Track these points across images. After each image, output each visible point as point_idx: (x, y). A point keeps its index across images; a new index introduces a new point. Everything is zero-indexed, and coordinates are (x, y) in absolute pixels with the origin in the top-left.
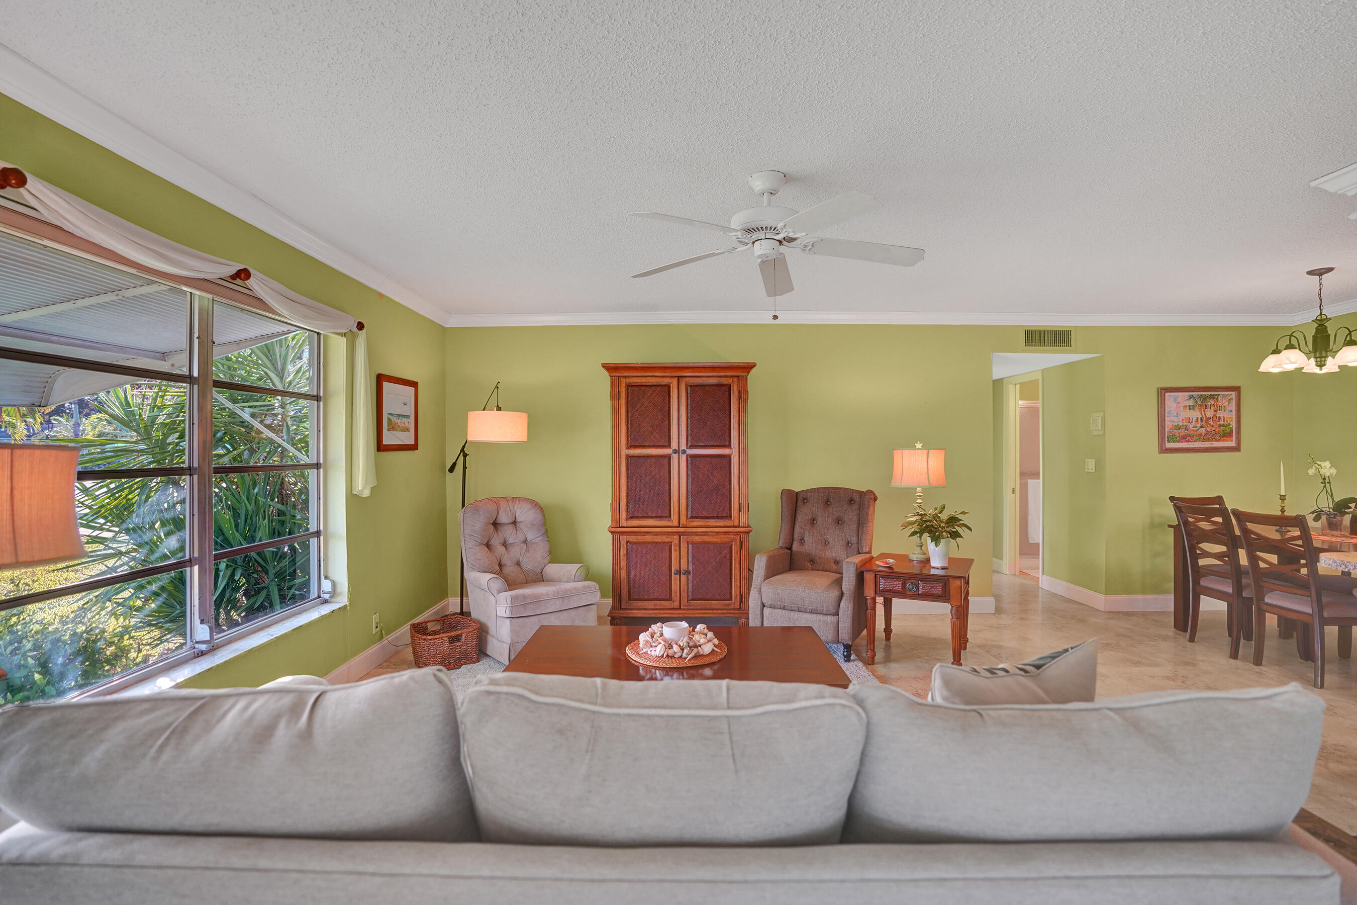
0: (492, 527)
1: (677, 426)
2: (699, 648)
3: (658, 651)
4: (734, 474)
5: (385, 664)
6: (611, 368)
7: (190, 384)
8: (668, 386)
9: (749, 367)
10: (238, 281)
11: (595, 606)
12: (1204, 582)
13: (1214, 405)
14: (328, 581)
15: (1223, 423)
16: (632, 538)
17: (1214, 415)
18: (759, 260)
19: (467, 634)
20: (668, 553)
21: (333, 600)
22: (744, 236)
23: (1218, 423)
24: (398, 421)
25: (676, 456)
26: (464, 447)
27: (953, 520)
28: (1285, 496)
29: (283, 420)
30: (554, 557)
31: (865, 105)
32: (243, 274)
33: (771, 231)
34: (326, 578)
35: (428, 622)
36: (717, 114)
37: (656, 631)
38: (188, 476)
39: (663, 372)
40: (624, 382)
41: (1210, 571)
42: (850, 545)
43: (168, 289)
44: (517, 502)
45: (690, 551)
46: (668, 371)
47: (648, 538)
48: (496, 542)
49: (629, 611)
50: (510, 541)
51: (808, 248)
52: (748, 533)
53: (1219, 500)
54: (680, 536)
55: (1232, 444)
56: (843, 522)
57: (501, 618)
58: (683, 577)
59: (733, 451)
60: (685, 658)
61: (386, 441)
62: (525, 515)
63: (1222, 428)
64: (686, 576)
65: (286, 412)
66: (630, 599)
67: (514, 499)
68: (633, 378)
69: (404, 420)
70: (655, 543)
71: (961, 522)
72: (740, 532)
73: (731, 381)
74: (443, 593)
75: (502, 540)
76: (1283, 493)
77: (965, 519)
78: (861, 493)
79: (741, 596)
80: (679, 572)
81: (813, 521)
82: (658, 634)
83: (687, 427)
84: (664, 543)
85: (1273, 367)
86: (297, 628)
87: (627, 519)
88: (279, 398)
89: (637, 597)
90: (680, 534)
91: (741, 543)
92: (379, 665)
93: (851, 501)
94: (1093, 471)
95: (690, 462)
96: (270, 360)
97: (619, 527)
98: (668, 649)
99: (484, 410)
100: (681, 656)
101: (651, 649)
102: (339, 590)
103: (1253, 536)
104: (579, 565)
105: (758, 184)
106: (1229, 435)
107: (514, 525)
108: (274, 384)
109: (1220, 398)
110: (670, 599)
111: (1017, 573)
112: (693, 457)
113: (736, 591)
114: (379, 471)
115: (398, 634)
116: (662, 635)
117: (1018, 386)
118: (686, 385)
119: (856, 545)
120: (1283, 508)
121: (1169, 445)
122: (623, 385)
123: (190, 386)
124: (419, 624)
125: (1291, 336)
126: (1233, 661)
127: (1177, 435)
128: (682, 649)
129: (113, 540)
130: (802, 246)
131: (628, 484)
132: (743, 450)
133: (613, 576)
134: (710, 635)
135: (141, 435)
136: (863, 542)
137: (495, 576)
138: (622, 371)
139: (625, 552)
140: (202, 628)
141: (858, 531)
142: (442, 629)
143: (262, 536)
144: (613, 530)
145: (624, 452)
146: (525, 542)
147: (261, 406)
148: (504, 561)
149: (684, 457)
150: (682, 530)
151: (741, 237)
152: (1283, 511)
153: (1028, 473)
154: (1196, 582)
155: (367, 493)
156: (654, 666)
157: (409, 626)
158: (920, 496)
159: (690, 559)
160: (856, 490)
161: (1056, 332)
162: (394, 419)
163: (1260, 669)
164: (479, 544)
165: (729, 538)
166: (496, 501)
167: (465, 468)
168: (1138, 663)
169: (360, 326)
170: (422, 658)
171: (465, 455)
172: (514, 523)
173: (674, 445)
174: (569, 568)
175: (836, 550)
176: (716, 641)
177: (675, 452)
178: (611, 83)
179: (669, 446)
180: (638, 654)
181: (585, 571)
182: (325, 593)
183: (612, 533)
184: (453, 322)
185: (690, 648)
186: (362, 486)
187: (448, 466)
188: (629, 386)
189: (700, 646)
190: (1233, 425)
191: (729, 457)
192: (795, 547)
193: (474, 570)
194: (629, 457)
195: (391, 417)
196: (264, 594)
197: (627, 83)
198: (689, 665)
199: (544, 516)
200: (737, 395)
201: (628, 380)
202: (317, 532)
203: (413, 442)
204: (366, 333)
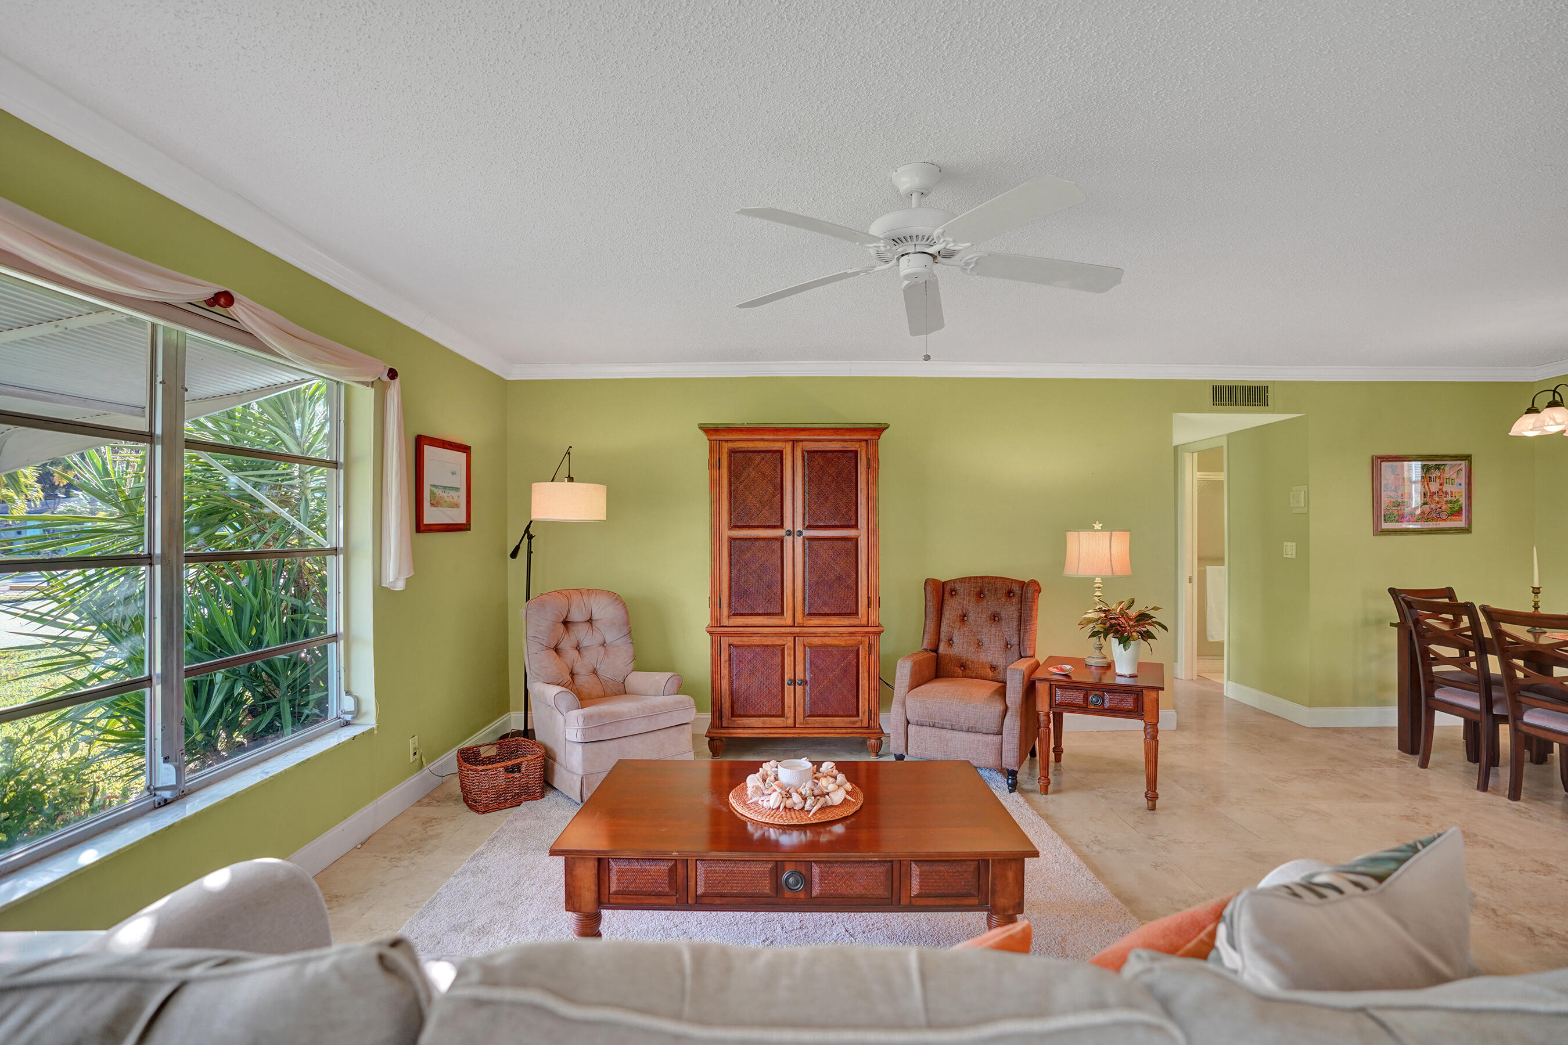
0: (562, 627)
1: (791, 501)
2: (827, 797)
3: (773, 800)
4: (861, 560)
5: (426, 800)
6: (709, 430)
7: (151, 444)
8: (781, 452)
9: (878, 430)
10: (217, 308)
11: (690, 726)
12: (1439, 695)
13: (1440, 478)
14: (349, 697)
15: (1450, 498)
16: (736, 641)
17: (1440, 489)
18: (906, 282)
19: (529, 762)
20: (780, 658)
21: (356, 722)
22: (888, 247)
23: (1445, 499)
24: (445, 495)
25: (790, 538)
26: (529, 526)
27: (1143, 617)
28: (1539, 588)
29: (302, 492)
30: (640, 666)
31: (1061, 58)
32: (224, 299)
33: (923, 242)
34: (348, 693)
35: (480, 746)
36: (857, 72)
37: (769, 773)
38: (148, 567)
39: (774, 435)
40: (726, 447)
41: (1448, 682)
42: (1009, 646)
43: (127, 319)
44: (594, 595)
45: (808, 656)
46: (780, 433)
47: (756, 640)
48: (566, 645)
49: (731, 731)
50: (585, 643)
51: (971, 267)
52: (879, 633)
53: (1449, 593)
54: (795, 637)
55: (1461, 524)
56: (1000, 619)
57: (571, 743)
58: (799, 689)
59: (861, 533)
60: (809, 811)
61: (427, 520)
62: (604, 611)
63: (1449, 505)
64: (802, 687)
65: (305, 483)
66: (733, 715)
67: (590, 591)
68: (737, 442)
69: (453, 493)
70: (763, 646)
71: (1153, 620)
72: (868, 633)
73: (857, 446)
74: (503, 707)
75: (575, 643)
76: (1536, 585)
77: (1158, 617)
78: (1022, 584)
79: (870, 711)
80: (794, 682)
81: (963, 618)
82: (772, 778)
83: (804, 503)
84: (775, 646)
85: (1531, 430)
86: (302, 762)
87: (729, 617)
88: (297, 465)
89: (742, 713)
90: (795, 636)
91: (870, 646)
92: (418, 802)
93: (1010, 593)
94: (1294, 556)
95: (807, 545)
96: (285, 418)
97: (720, 627)
98: (785, 799)
99: (552, 481)
100: (804, 807)
101: (762, 798)
102: (364, 708)
103: (1508, 639)
104: (669, 675)
105: (906, 180)
106: (1459, 513)
107: (589, 624)
108: (287, 448)
109: (1447, 468)
110: (782, 715)
111: (1195, 678)
112: (811, 539)
113: (863, 706)
114: (417, 560)
115: (443, 761)
116: (776, 779)
117: (1195, 455)
118: (803, 452)
119: (1017, 647)
120: (1536, 603)
121: (1385, 526)
122: (725, 451)
123: (151, 447)
124: (468, 749)
125: (1555, 391)
126: (1481, 795)
127: (1396, 513)
128: (805, 799)
129: (86, 642)
130: (962, 264)
131: (730, 573)
132: (873, 532)
133: (712, 687)
134: (841, 777)
135: (124, 511)
136: (1026, 643)
137: (564, 689)
138: (723, 434)
139: (727, 657)
140: (166, 769)
141: (1020, 630)
142: (499, 755)
143: (271, 638)
144: (712, 629)
145: (726, 533)
146: (603, 644)
147: (273, 475)
148: (576, 670)
149: (799, 540)
150: (797, 630)
151: (882, 249)
152: (1536, 607)
153: (1208, 558)
154: (1430, 695)
155: (400, 586)
156: (767, 823)
157: (456, 752)
158: (1099, 588)
159: (808, 666)
160: (1015, 580)
161: (1249, 388)
162: (439, 492)
163: (1519, 806)
164: (545, 648)
165: (856, 640)
166: (566, 594)
167: (530, 552)
168: (1364, 797)
169: (393, 374)
170: (471, 793)
171: (530, 537)
172: (590, 621)
173: (788, 525)
174: (657, 678)
175: (992, 654)
176: (849, 786)
177: (789, 533)
178: (711, 17)
179: (782, 526)
180: (745, 804)
181: (677, 682)
182: (346, 713)
183: (711, 633)
184: (515, 373)
185: (815, 797)
186: (394, 577)
187: (510, 549)
188: (732, 452)
189: (828, 794)
190: (1463, 501)
191: (856, 540)
192: (942, 649)
193: (538, 680)
194: (732, 540)
195: (435, 490)
196: (272, 711)
197: (733, 18)
198: (814, 822)
199: (627, 612)
200: (865, 463)
201: (731, 445)
202: (336, 636)
203: (463, 521)
204: (400, 383)
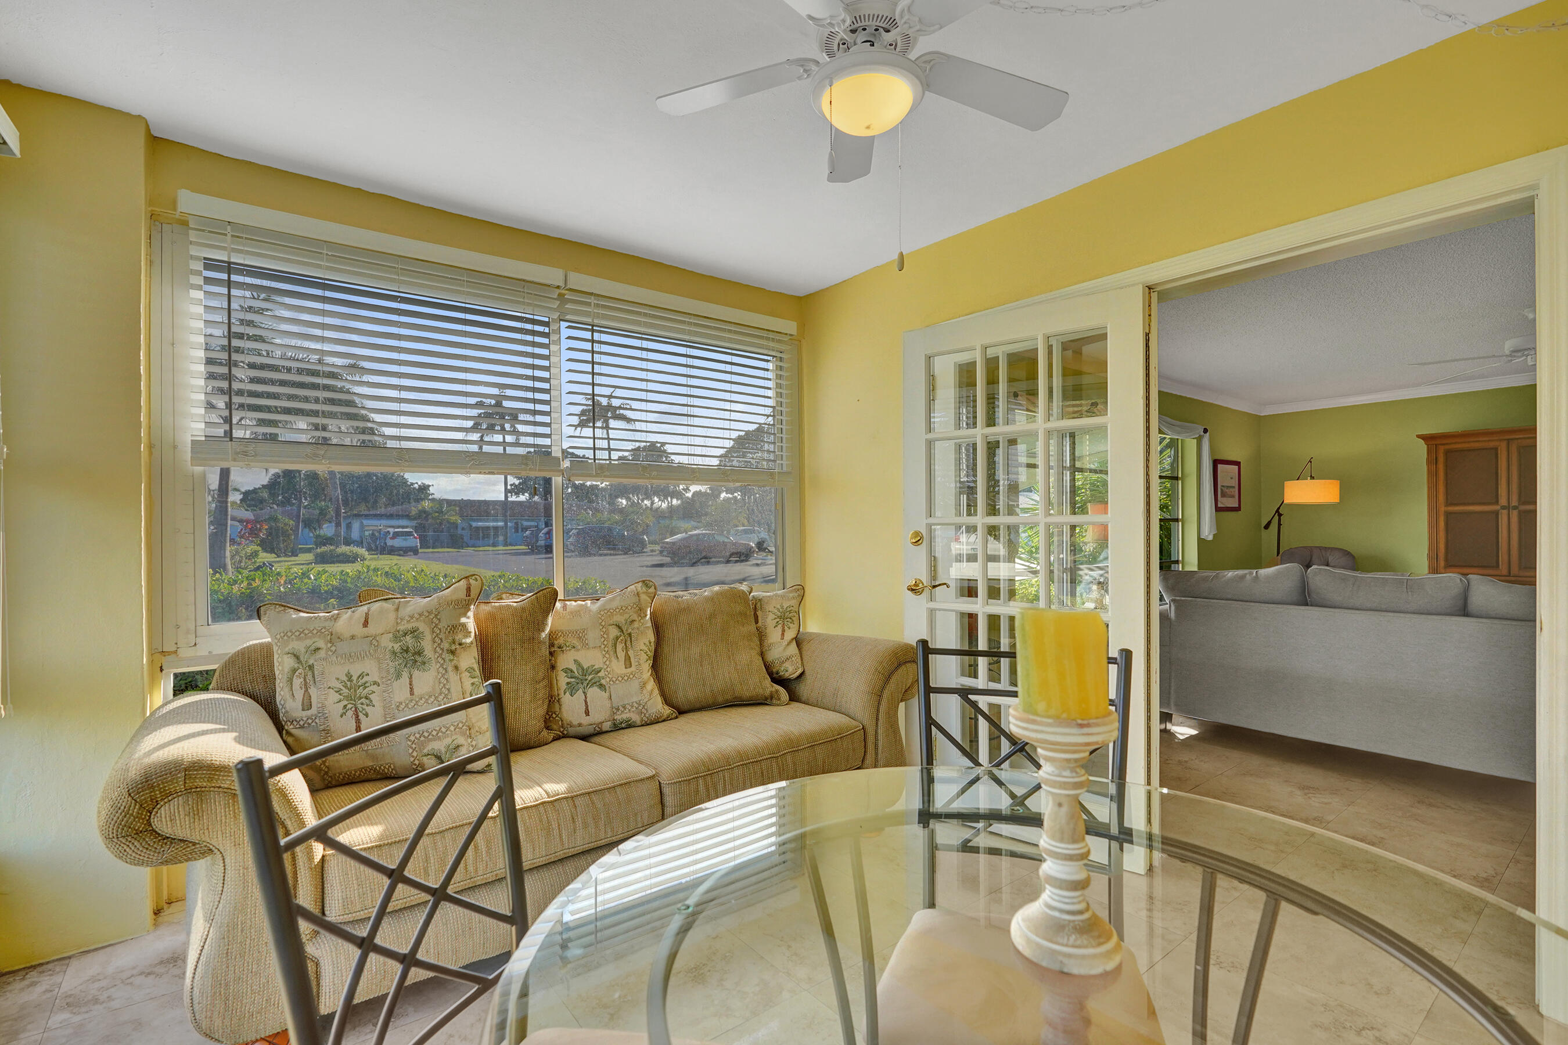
1: (1506, 484)
6: (1426, 438)
8: (1496, 449)
24: (1228, 491)
25: (1505, 512)
26: (1279, 508)
39: (1489, 437)
40: (1442, 449)
44: (1331, 550)
46: (1496, 435)
61: (1221, 505)
62: (1337, 560)
67: (1326, 549)
68: (1453, 445)
69: (1231, 490)
83: (1519, 485)
87: (1446, 567)
95: (1522, 517)
99: (1299, 479)
114: (1219, 524)
118: (1518, 447)
122: (1441, 452)
131: (1446, 536)
138: (1440, 440)
145: (1443, 509)
149: (1514, 513)
150: (1513, 578)
155: (1210, 538)
162: (1225, 489)
166: (1309, 550)
167: (1280, 525)
169: (1205, 431)
171: (1280, 515)
173: (1503, 501)
177: (1503, 508)
179: (1497, 502)
186: (1208, 534)
187: (1264, 523)
188: (1448, 452)
194: (1448, 514)
195: (1223, 488)
199: (1354, 562)
201: (1447, 447)
202: (1178, 561)
203: (1237, 505)
204: (1210, 435)
